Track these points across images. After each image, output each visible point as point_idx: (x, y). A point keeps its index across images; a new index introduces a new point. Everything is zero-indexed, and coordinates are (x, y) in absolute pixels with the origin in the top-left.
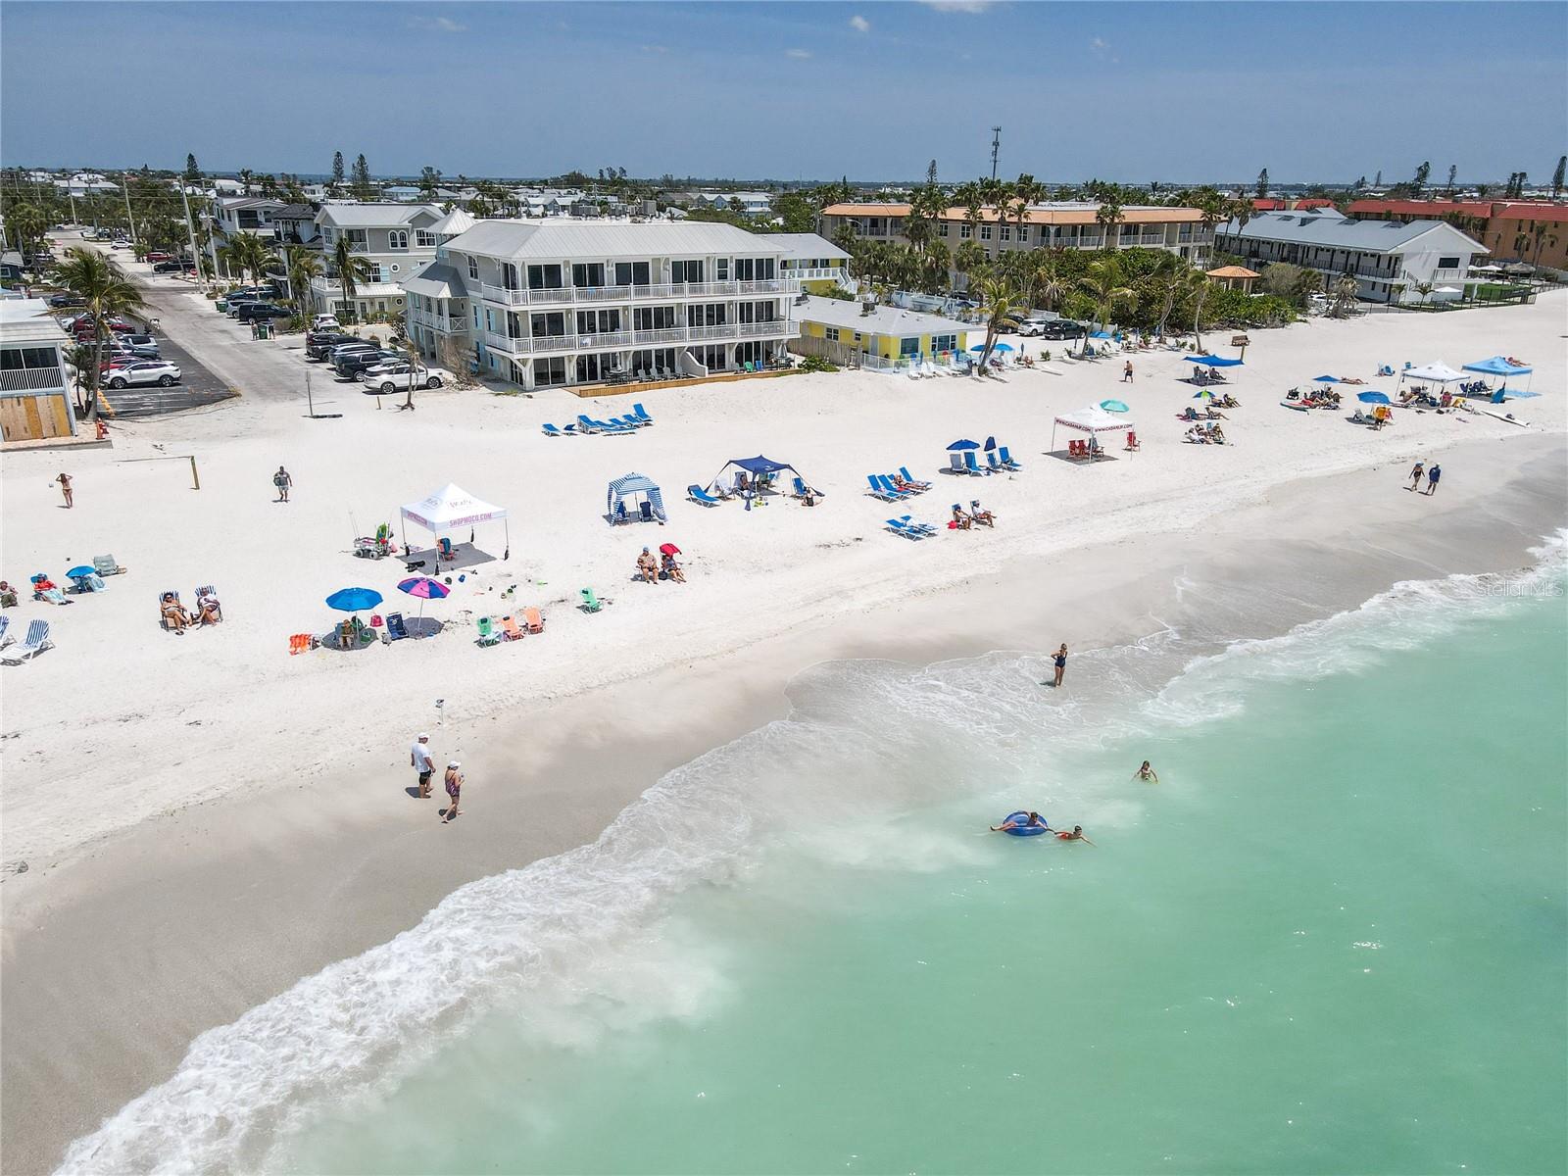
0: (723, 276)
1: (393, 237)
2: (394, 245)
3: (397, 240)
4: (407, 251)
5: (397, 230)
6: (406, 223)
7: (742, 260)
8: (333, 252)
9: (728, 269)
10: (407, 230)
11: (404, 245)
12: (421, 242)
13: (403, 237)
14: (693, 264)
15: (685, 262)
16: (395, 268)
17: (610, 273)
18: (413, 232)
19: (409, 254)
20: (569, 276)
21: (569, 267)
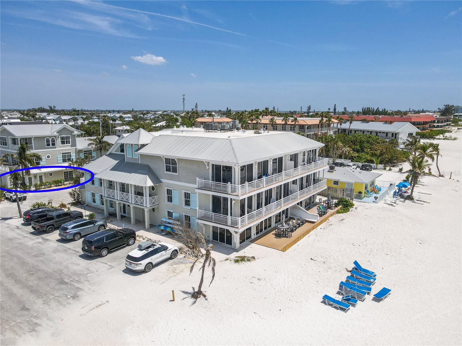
0: (304, 161)
1: (48, 141)
2: (48, 145)
3: (50, 142)
4: (55, 148)
5: (50, 137)
6: (56, 134)
7: (309, 151)
8: (16, 152)
10: (55, 137)
11: (54, 144)
12: (63, 143)
13: (53, 141)
15: (293, 155)
16: (48, 157)
17: (270, 166)
18: (58, 138)
19: (57, 149)
20: (256, 170)
21: (256, 165)
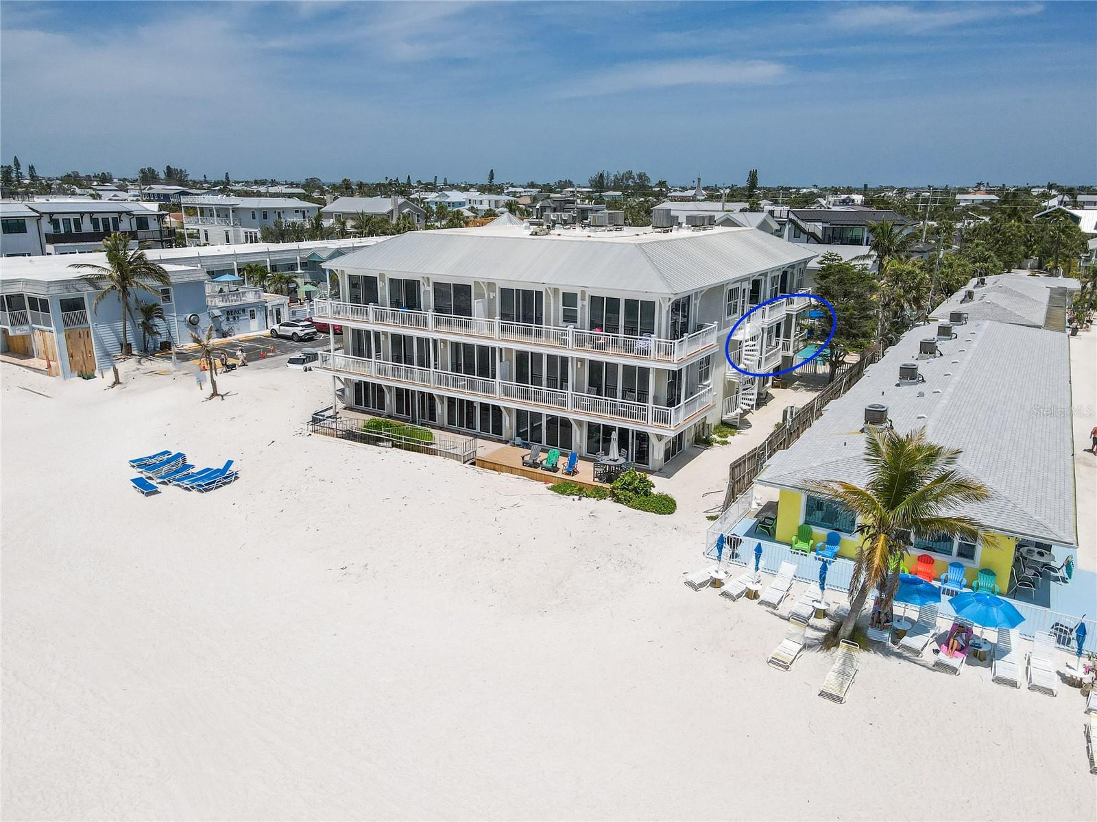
0: (571, 318)
7: (601, 298)
9: (579, 309)
15: (518, 291)
17: (427, 294)
20: (384, 291)
21: (384, 281)
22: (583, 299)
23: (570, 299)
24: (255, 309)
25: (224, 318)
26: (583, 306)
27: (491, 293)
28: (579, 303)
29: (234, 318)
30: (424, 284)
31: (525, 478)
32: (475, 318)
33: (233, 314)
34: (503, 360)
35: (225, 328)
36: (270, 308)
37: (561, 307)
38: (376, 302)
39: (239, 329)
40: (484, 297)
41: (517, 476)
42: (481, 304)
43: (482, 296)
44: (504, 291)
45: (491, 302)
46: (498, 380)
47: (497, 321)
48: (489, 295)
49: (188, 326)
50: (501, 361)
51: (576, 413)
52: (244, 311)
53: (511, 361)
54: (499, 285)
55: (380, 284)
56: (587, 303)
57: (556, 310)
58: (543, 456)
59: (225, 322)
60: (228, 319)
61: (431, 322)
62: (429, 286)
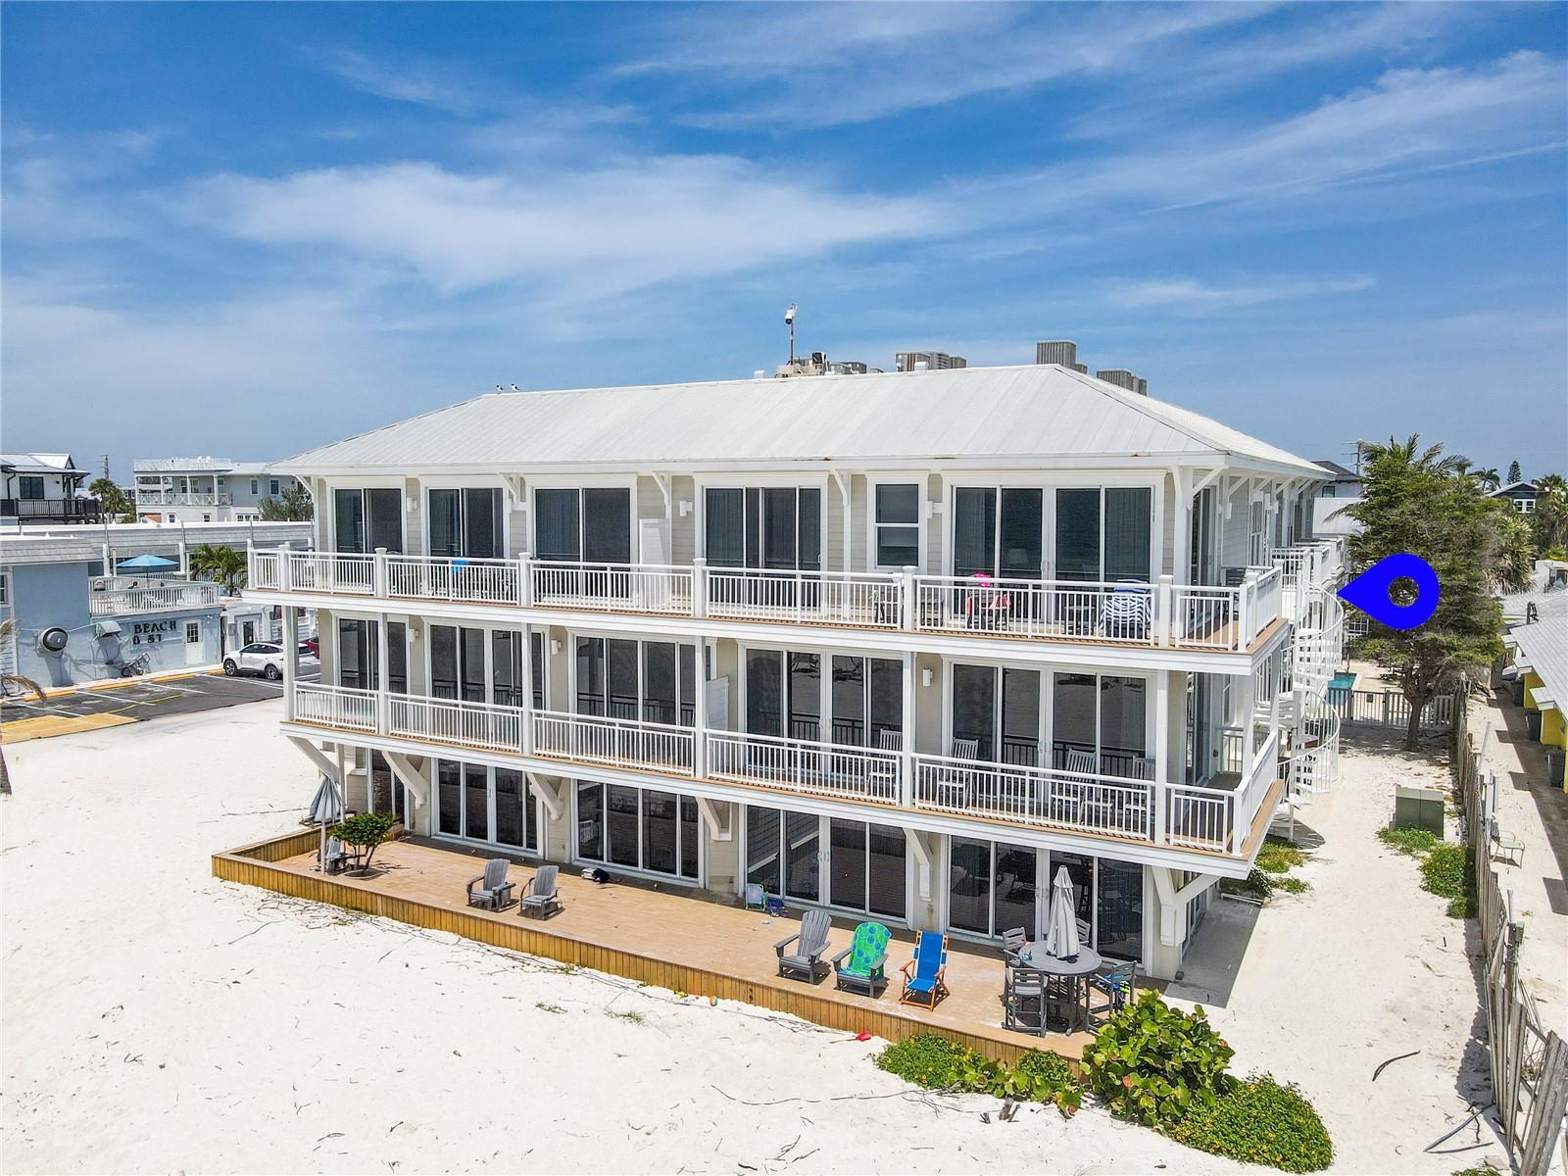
0: (898, 552)
7: (989, 495)
9: (922, 525)
14: (779, 500)
15: (752, 493)
17: (518, 520)
20: (416, 520)
21: (415, 499)
22: (935, 498)
23: (896, 502)
24: (198, 622)
25: (126, 639)
26: (936, 517)
27: (682, 504)
28: (925, 509)
29: (151, 639)
30: (511, 497)
31: (791, 1017)
32: (641, 565)
33: (148, 630)
34: (713, 676)
35: (128, 656)
36: (230, 621)
37: (872, 526)
38: (395, 546)
39: (160, 663)
40: (663, 515)
41: (766, 1012)
42: (657, 530)
43: (657, 512)
44: (714, 497)
45: (682, 524)
46: (700, 728)
47: (699, 570)
48: (676, 509)
49: (41, 653)
50: (708, 678)
51: (924, 812)
52: (173, 625)
53: (733, 681)
54: (703, 482)
55: (406, 505)
56: (947, 508)
57: (859, 534)
58: (838, 942)
59: (131, 647)
60: (136, 641)
61: (525, 587)
62: (523, 499)
